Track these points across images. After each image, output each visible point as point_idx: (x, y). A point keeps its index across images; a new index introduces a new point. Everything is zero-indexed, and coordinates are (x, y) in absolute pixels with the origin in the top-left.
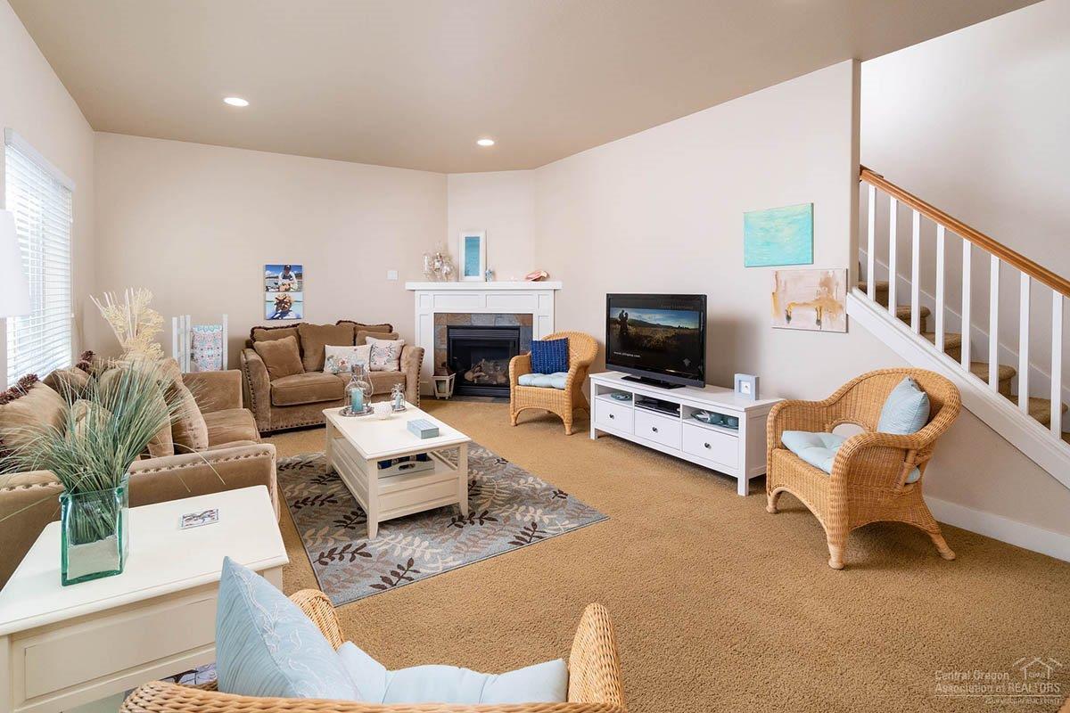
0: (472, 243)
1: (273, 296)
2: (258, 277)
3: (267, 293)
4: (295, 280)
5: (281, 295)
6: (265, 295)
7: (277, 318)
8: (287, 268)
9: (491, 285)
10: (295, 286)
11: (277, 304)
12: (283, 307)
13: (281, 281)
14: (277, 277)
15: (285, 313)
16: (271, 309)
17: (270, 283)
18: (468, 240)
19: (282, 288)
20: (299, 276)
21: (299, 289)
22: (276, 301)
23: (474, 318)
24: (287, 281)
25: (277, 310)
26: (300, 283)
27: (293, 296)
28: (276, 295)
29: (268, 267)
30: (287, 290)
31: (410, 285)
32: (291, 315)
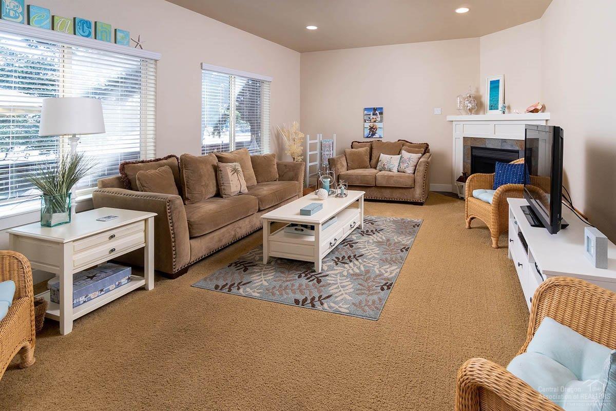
0: (495, 85)
1: (367, 125)
2: (361, 114)
3: (365, 123)
4: (379, 116)
5: (371, 124)
6: (364, 124)
7: (370, 137)
8: (375, 109)
9: (507, 116)
10: (379, 119)
11: (370, 129)
12: (373, 130)
13: (372, 116)
14: (370, 114)
15: (373, 134)
16: (367, 132)
17: (366, 117)
18: (492, 82)
19: (372, 121)
20: (381, 113)
21: (381, 121)
22: (369, 128)
23: (487, 142)
24: (375, 117)
25: (370, 132)
26: (382, 118)
27: (378, 125)
28: (369, 124)
29: (366, 109)
30: (375, 122)
31: (450, 118)
32: (377, 135)
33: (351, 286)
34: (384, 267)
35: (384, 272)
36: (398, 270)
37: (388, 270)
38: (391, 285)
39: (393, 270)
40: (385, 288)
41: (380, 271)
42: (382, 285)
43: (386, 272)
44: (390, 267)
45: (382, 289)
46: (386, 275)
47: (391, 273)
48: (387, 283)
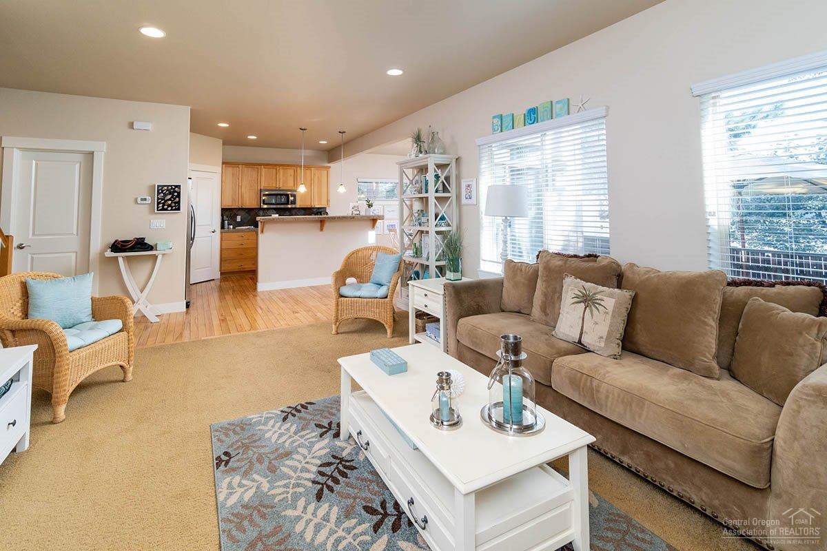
33: (273, 440)
34: (251, 493)
35: (244, 482)
36: (221, 497)
37: (242, 490)
38: (218, 465)
39: (231, 494)
40: (224, 458)
41: (254, 480)
42: (232, 460)
43: (240, 485)
44: (241, 497)
45: (226, 454)
46: (238, 478)
47: (230, 486)
48: (226, 465)
